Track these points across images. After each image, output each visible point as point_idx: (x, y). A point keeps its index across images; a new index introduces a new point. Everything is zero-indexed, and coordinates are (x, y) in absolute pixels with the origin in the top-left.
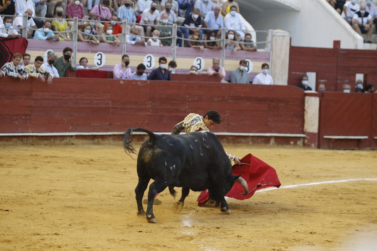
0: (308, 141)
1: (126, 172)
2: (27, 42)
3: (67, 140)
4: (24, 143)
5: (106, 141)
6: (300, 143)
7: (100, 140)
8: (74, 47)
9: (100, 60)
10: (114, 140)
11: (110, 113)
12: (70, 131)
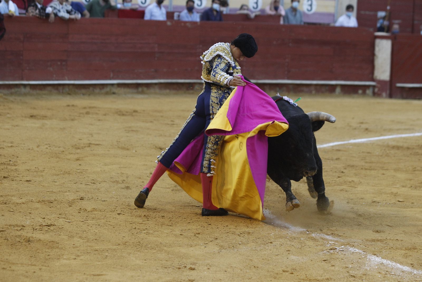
0: (379, 90)
1: (174, 124)
3: (108, 89)
4: (60, 92)
5: (152, 90)
6: (369, 92)
7: (145, 89)
10: (160, 88)
11: (156, 59)
12: (110, 79)
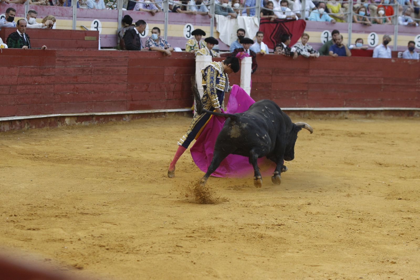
2: (305, 23)
3: (341, 115)
4: (301, 117)
5: (378, 116)
7: (372, 115)
8: (349, 28)
9: (374, 39)
10: (385, 115)
11: (382, 90)
12: (344, 107)
